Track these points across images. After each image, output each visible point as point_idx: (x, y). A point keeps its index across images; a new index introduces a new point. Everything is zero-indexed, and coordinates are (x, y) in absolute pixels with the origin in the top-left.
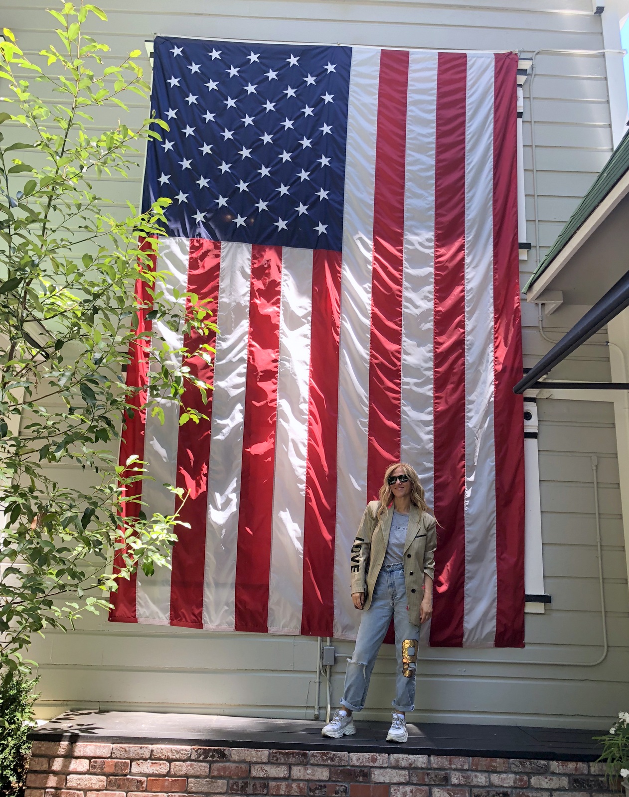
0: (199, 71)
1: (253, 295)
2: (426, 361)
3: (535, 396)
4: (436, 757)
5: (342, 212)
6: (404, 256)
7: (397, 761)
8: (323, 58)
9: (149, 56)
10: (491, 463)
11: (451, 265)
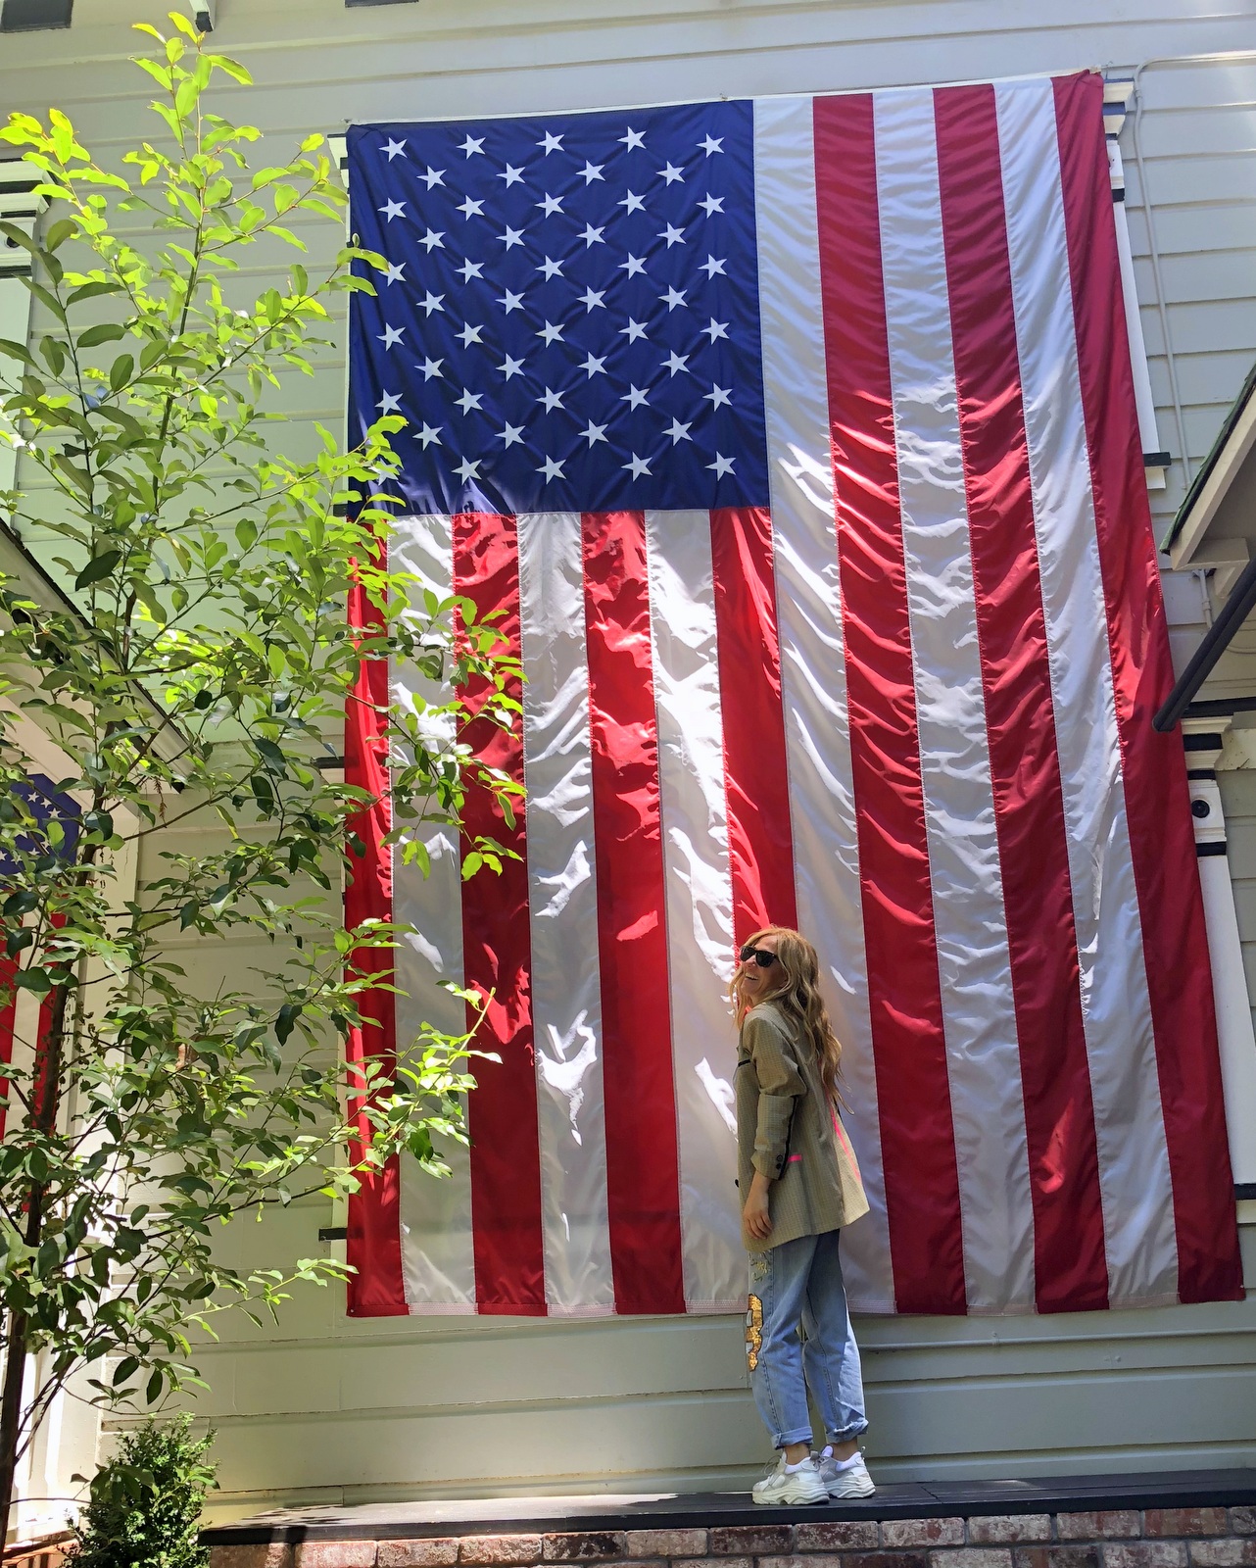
0: (441, 183)
1: (591, 615)
2: (969, 713)
3: (1211, 766)
4: (1067, 1516)
5: (762, 427)
6: (902, 499)
7: (984, 1530)
8: (695, 127)
9: (338, 166)
10: (1129, 911)
11: (1003, 508)
